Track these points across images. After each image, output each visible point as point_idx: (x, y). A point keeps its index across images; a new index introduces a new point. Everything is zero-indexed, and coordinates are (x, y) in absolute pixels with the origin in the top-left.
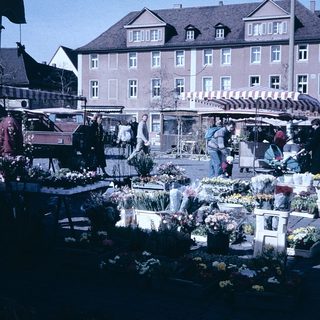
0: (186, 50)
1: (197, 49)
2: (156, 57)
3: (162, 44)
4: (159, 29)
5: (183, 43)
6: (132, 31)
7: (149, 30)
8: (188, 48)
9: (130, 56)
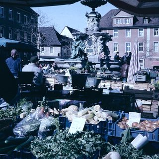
0: (145, 28)
1: (151, 28)
2: (128, 32)
3: (132, 25)
4: (130, 18)
5: (143, 25)
6: (115, 19)
7: (125, 19)
8: (146, 27)
9: (115, 31)
